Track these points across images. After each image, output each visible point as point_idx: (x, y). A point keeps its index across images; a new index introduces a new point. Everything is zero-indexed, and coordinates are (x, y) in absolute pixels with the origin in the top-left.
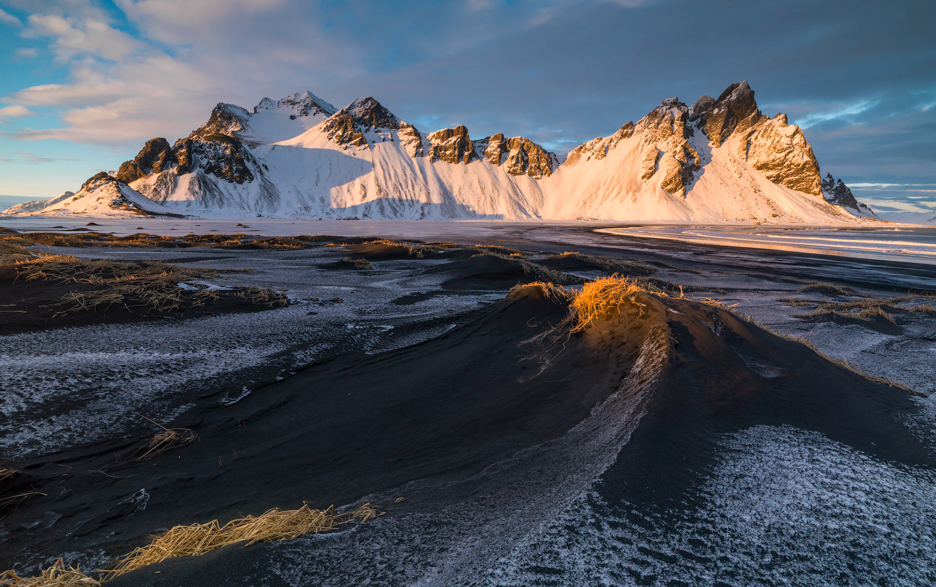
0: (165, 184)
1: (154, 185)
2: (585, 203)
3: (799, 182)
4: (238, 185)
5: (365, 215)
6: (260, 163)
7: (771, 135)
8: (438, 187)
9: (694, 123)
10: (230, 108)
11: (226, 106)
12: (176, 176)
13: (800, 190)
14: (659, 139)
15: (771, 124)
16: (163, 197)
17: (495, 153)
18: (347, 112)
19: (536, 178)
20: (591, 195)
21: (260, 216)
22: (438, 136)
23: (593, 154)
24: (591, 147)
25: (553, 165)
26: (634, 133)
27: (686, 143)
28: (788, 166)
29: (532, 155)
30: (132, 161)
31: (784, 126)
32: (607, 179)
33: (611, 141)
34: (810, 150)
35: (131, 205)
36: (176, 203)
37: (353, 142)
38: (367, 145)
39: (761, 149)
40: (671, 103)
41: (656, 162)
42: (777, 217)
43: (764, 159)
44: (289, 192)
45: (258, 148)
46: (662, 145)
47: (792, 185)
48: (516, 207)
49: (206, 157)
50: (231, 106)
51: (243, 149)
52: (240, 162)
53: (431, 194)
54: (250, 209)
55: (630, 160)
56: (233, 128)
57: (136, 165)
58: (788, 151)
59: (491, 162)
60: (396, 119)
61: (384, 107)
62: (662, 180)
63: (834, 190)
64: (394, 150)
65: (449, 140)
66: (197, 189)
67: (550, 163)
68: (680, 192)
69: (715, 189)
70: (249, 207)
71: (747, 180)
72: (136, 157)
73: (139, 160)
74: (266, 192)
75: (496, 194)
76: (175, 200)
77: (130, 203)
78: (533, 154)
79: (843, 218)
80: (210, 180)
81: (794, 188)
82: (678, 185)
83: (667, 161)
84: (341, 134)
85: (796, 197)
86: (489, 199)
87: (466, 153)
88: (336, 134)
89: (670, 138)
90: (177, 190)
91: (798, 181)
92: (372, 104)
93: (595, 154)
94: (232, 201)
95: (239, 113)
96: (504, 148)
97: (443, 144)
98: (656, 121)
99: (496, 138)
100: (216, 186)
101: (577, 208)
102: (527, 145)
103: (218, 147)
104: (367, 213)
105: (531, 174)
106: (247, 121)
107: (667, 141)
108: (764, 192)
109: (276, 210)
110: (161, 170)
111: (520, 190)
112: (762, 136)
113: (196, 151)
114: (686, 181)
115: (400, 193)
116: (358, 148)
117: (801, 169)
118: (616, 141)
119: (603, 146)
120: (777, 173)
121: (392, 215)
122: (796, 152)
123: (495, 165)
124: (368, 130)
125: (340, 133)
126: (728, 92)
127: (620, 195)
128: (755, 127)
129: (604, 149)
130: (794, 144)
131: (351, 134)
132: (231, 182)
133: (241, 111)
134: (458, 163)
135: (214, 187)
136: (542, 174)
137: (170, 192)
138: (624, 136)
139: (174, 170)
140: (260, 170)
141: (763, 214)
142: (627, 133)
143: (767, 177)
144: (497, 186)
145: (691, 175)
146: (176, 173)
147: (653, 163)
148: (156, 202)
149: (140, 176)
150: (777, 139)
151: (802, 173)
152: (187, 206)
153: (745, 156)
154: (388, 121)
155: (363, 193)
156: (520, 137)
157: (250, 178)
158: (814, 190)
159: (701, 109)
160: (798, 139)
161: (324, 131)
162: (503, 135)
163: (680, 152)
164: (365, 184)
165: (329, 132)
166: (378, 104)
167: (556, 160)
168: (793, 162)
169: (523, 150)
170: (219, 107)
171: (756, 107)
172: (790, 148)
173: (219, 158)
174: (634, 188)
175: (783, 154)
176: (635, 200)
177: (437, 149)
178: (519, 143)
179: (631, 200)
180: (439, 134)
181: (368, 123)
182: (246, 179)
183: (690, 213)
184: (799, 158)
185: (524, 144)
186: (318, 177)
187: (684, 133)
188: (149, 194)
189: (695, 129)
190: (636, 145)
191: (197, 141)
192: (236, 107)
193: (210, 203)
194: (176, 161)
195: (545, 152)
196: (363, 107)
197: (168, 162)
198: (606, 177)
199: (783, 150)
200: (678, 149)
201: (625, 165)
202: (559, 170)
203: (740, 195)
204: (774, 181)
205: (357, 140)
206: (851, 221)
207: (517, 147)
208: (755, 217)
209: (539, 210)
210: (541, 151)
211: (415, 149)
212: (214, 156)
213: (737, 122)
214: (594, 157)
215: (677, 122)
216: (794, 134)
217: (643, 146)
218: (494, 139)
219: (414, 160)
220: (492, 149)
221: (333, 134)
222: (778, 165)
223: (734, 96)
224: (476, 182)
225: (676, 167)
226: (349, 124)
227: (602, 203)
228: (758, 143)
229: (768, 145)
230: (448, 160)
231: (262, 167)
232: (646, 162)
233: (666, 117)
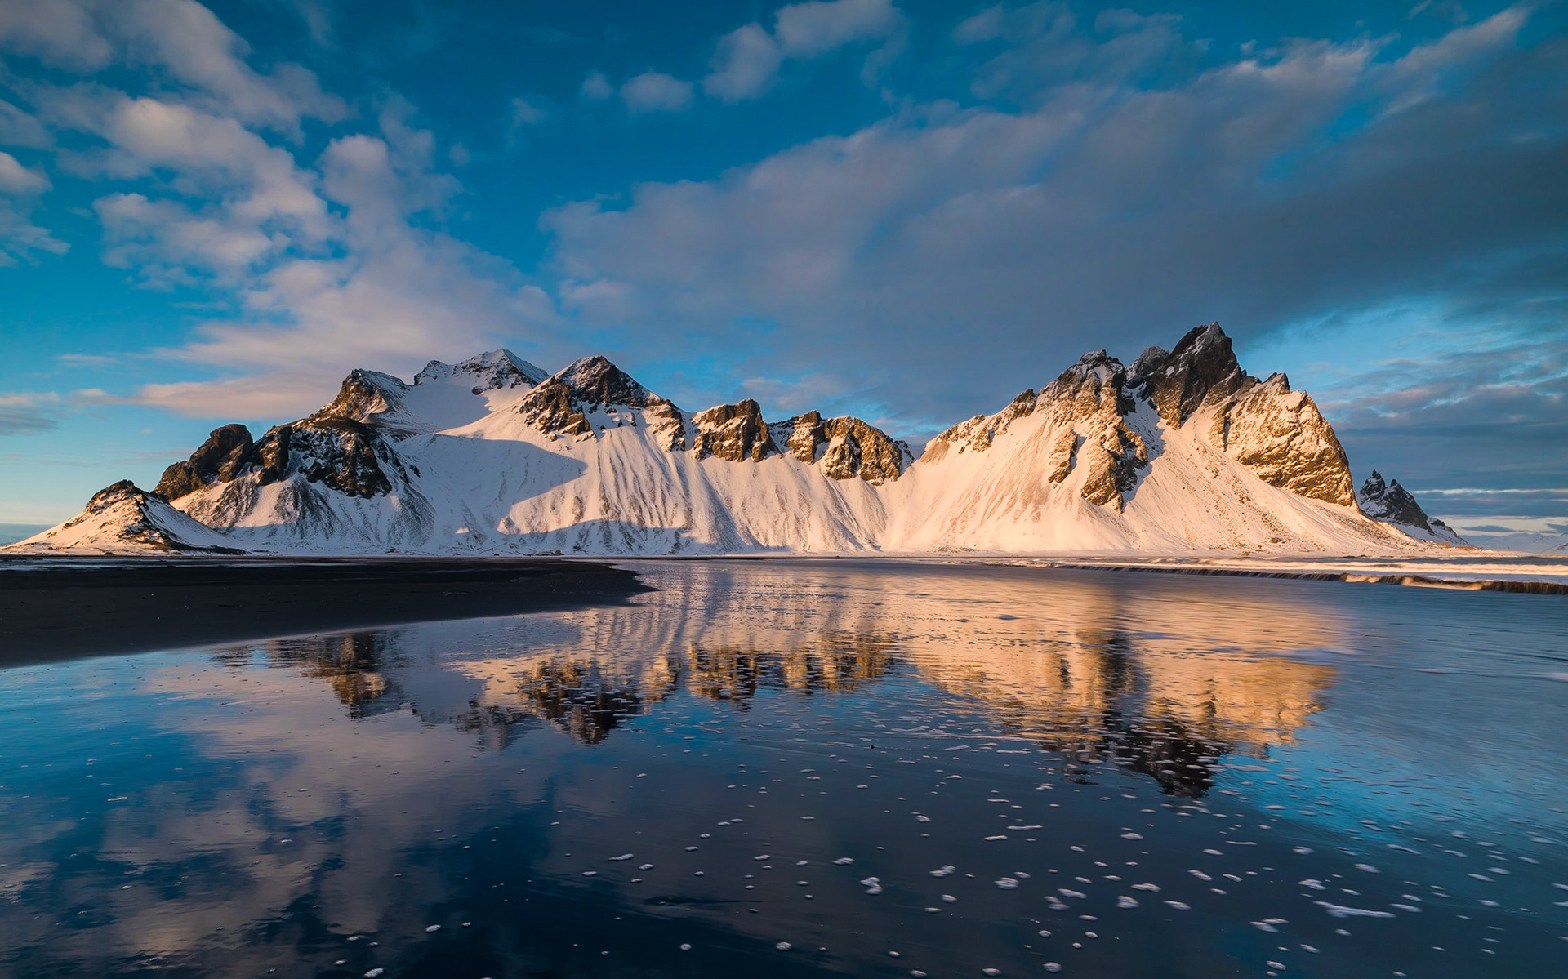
0: (237, 500)
1: (218, 501)
2: (954, 523)
3: (1316, 484)
4: (364, 501)
5: (578, 550)
6: (406, 463)
7: (1264, 407)
8: (706, 500)
9: (1136, 390)
10: (372, 377)
11: (365, 374)
12: (257, 486)
13: (1318, 497)
14: (1077, 417)
15: (1262, 390)
16: (229, 521)
17: (805, 443)
18: (560, 381)
19: (873, 484)
20: (964, 510)
22: (710, 417)
23: (970, 443)
24: (965, 431)
25: (903, 461)
26: (1037, 408)
27: (1122, 422)
28: (1295, 458)
29: (867, 446)
30: (185, 462)
31: (1284, 394)
32: (992, 483)
33: (999, 421)
34: (1330, 430)
35: (157, 534)
36: (251, 531)
37: (567, 428)
38: (590, 433)
39: (1248, 431)
40: (1095, 359)
41: (1072, 455)
42: (1280, 543)
43: (1253, 447)
44: (452, 511)
45: (408, 440)
46: (1082, 427)
47: (1303, 488)
48: (838, 532)
49: (312, 455)
50: (376, 374)
51: (378, 441)
52: (371, 461)
53: (693, 512)
54: (379, 539)
55: (1029, 451)
56: (373, 409)
57: (191, 469)
58: (1293, 432)
59: (800, 458)
60: (643, 391)
61: (624, 372)
62: (1082, 484)
63: (1385, 498)
64: (637, 441)
65: (728, 422)
66: (290, 507)
67: (897, 457)
68: (1113, 503)
69: (1174, 498)
70: (377, 537)
71: (1228, 482)
72: (192, 456)
73: (196, 461)
74: (409, 511)
75: (806, 510)
76: (250, 525)
77: (158, 530)
78: (869, 443)
79: (1393, 543)
80: (316, 492)
81: (1308, 495)
82: (1109, 491)
83: (1090, 452)
84: (548, 416)
85: (1312, 508)
86: (792, 519)
87: (757, 445)
88: (541, 416)
89: (1095, 416)
90: (255, 509)
91: (1313, 483)
92: (603, 367)
93: (973, 443)
94: (349, 526)
95: (386, 384)
96: (821, 435)
97: (719, 430)
98: (1071, 388)
99: (807, 418)
100: (324, 502)
101: (940, 531)
102: (859, 430)
103: (334, 439)
104: (581, 545)
105: (865, 477)
106: (398, 397)
107: (1090, 420)
108: (1258, 501)
109: (424, 541)
110: (233, 477)
111: (846, 503)
112: (1249, 410)
113: (296, 445)
114: (1124, 485)
115: (641, 511)
116: (575, 438)
117: (1316, 463)
118: (1006, 422)
119: (985, 430)
120: (1276, 470)
121: (624, 548)
122: (1306, 434)
123: (805, 463)
124: (594, 409)
125: (547, 413)
126: (1189, 340)
127: (1014, 509)
128: (1236, 395)
129: (987, 434)
130: (1301, 422)
131: (565, 415)
132: (352, 494)
133: (391, 381)
134: (743, 459)
135: (320, 503)
136: (884, 477)
137: (242, 513)
138: (1019, 413)
139: (255, 477)
140: (405, 475)
141: (1255, 536)
142: (1024, 409)
143: (1260, 476)
144: (808, 498)
145: (1132, 474)
146: (258, 481)
147: (1067, 456)
148: (216, 530)
149: (197, 487)
150: (1274, 414)
151: (1319, 469)
152: (269, 536)
153: (1221, 443)
154: (629, 394)
155: (578, 511)
156: (846, 417)
157: (386, 489)
158: (1342, 497)
159: (1148, 369)
160: (1307, 413)
162: (818, 414)
163: (1111, 438)
164: (582, 493)
165: (530, 413)
166: (613, 367)
167: (909, 453)
168: (1302, 450)
169: (852, 438)
170: (355, 375)
171: (1235, 363)
172: (1296, 429)
173: (335, 457)
174: (1036, 498)
175: (1285, 438)
176: (1037, 518)
177: (708, 437)
178: (845, 426)
179: (1031, 518)
180: (711, 413)
181: (595, 399)
182: (379, 491)
183: (1130, 538)
184: (1312, 444)
185: (853, 428)
186: (503, 487)
187: (1116, 406)
188: (206, 518)
189: (1138, 400)
190: (1039, 427)
191: (300, 430)
192: (384, 375)
193: (310, 530)
194: (260, 461)
195: (889, 440)
196: (587, 372)
197: (247, 463)
198: (989, 482)
199: (1283, 432)
200: (1109, 432)
201: (1022, 459)
202: (913, 469)
203: (1217, 506)
204: (1272, 483)
205: (575, 424)
206: (1408, 547)
207: (842, 433)
208: (1243, 542)
209: (878, 536)
210: (881, 440)
211: (671, 438)
212: (327, 453)
213: (1206, 388)
214: (971, 446)
215: (1106, 388)
216: (1301, 406)
217: (1051, 428)
218: (804, 421)
219: (669, 456)
220: (801, 437)
221: (535, 415)
222: (1278, 456)
223: (1198, 348)
224: (771, 491)
225: (1104, 462)
227: (982, 523)
228: (1242, 422)
229: (1259, 424)
230: (727, 455)
231: (408, 470)
232: (1056, 455)
233: (1087, 382)
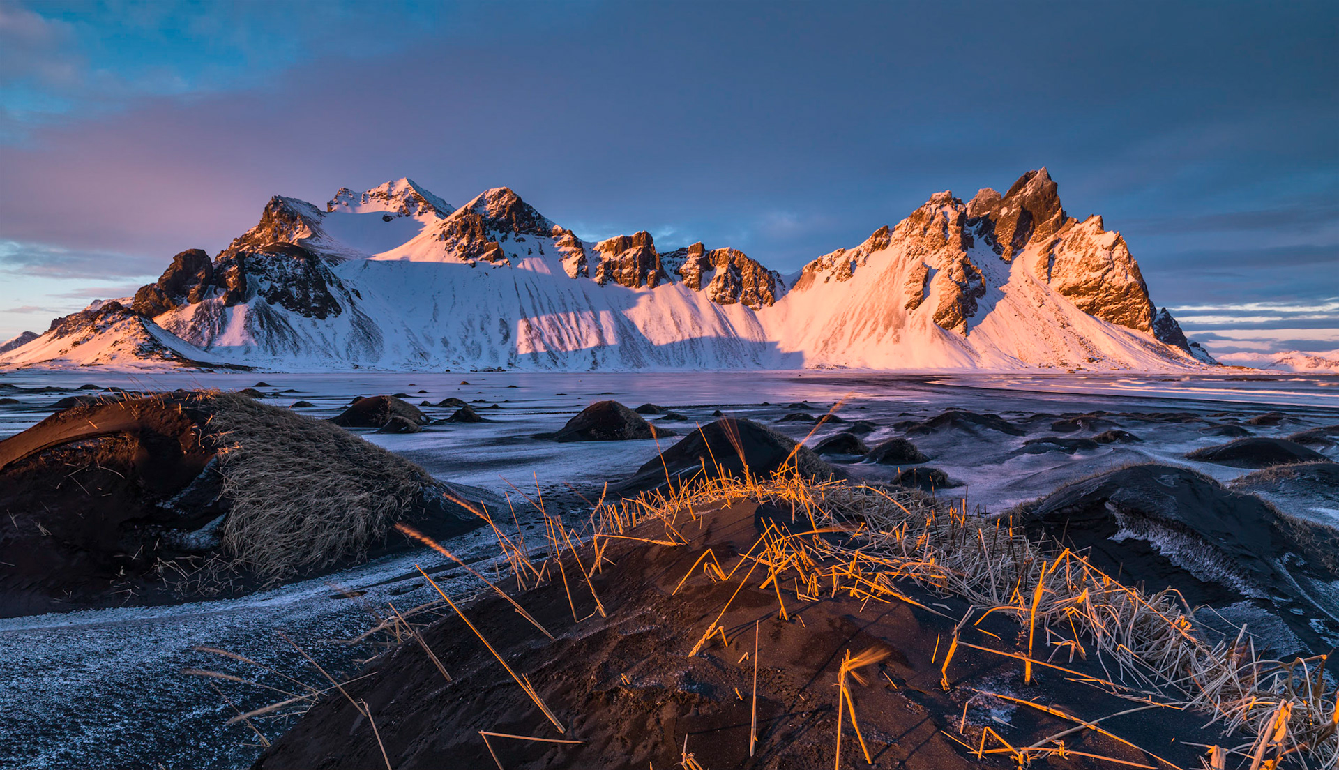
0: (208, 320)
1: (192, 321)
2: (826, 344)
3: (1122, 313)
4: (318, 321)
5: (510, 365)
6: (349, 287)
7: (1082, 246)
8: (613, 322)
9: (974, 228)
10: (291, 204)
11: (285, 200)
12: (224, 307)
13: (1123, 323)
14: (927, 251)
15: (1081, 230)
16: (206, 339)
17: (692, 271)
18: (472, 211)
19: (753, 309)
20: (833, 332)
21: (357, 367)
22: (609, 247)
23: (833, 273)
24: (830, 263)
25: (777, 289)
26: (892, 243)
27: (966, 257)
28: (1107, 290)
29: (747, 273)
30: (153, 284)
31: (1099, 234)
32: (855, 310)
33: (859, 254)
34: (1136, 266)
35: (168, 352)
36: (229, 349)
37: (484, 256)
38: (505, 261)
39: (1069, 266)
40: (943, 199)
41: (925, 285)
42: (1095, 363)
43: (1072, 280)
44: (396, 331)
45: (342, 265)
46: (932, 261)
47: (1111, 317)
48: (727, 351)
49: (267, 279)
50: (293, 200)
51: (321, 266)
52: (320, 285)
53: (605, 332)
54: (339, 356)
55: (887, 282)
56: (300, 234)
57: (161, 291)
58: (1106, 268)
59: (689, 286)
60: (546, 222)
61: (527, 203)
62: (934, 310)
64: (546, 268)
65: (626, 252)
66: (257, 326)
67: (771, 287)
68: (958, 329)
69: (1008, 323)
70: (337, 354)
71: (1051, 310)
72: (160, 279)
73: (164, 284)
74: (361, 331)
76: (226, 343)
77: (165, 349)
80: (276, 313)
81: (1115, 321)
82: (956, 317)
83: (939, 283)
84: (466, 244)
85: (1118, 334)
86: (687, 339)
87: (652, 273)
88: (459, 244)
89: (943, 251)
90: (227, 330)
91: (1119, 311)
92: (511, 199)
93: (836, 274)
94: (311, 344)
95: (305, 211)
96: (707, 263)
97: (618, 259)
98: (922, 225)
99: (694, 249)
100: (285, 322)
101: (814, 350)
102: (739, 260)
103: (285, 264)
104: (513, 362)
105: (745, 303)
106: (318, 223)
107: (938, 255)
108: (1075, 327)
109: (378, 358)
110: (200, 299)
111: (731, 326)
112: (1069, 247)
113: (251, 269)
114: (967, 312)
115: (559, 331)
116: (493, 265)
117: (1125, 293)
118: (865, 255)
119: (847, 262)
120: (1091, 300)
121: (550, 365)
122: (1118, 270)
123: (693, 289)
124: (505, 238)
125: (464, 241)
126: (1021, 184)
127: (877, 332)
128: (1058, 234)
129: (849, 266)
130: (1113, 258)
131: (482, 243)
132: (308, 316)
133: (307, 208)
134: (641, 286)
135: (282, 323)
136: (761, 303)
137: (217, 332)
138: (876, 247)
140: (350, 298)
141: (1075, 358)
142: (880, 243)
143: (1078, 306)
144: (699, 320)
145: (974, 303)
146: (224, 302)
147: (921, 287)
148: (197, 346)
149: (167, 308)
150: (1091, 251)
151: (1125, 300)
152: (245, 353)
153: (1046, 276)
154: (534, 225)
155: (504, 331)
156: (728, 248)
157: (336, 311)
158: (1142, 323)
159: (982, 209)
160: (1119, 251)
161: (440, 239)
162: (703, 246)
163: (957, 270)
164: (506, 318)
165: (448, 241)
166: (519, 199)
167: (781, 282)
168: (1113, 284)
169: (734, 268)
170: (276, 202)
171: (1059, 205)
172: (1110, 263)
173: (288, 280)
174: (896, 323)
175: (1100, 273)
176: (897, 340)
177: (609, 265)
178: (726, 256)
179: (892, 340)
180: (610, 243)
181: (504, 228)
182: (330, 312)
183: (975, 359)
184: (1121, 278)
185: (734, 259)
186: (436, 309)
187: (962, 243)
188: (185, 334)
189: (976, 237)
190: (894, 261)
191: (251, 255)
192: (300, 202)
193: (279, 348)
195: (764, 270)
196: (496, 202)
197: (210, 286)
198: (853, 309)
199: (1099, 267)
200: (955, 266)
201: (881, 288)
202: (786, 298)
203: (1043, 331)
204: (1087, 312)
205: (491, 252)
206: (1193, 366)
207: (724, 263)
208: (1065, 362)
209: (761, 355)
210: (759, 269)
211: (576, 266)
212: (281, 277)
213: (1034, 227)
214: (834, 277)
215: (952, 227)
216: (1115, 244)
217: (904, 261)
218: (691, 252)
219: (577, 284)
220: (689, 266)
221: (453, 243)
222: (1093, 288)
223: (1029, 190)
224: (667, 315)
225: (953, 292)
226: (478, 229)
227: (850, 344)
228: (1063, 258)
229: (1078, 260)
230: (626, 281)
231: (351, 293)
232: (911, 285)
233: (936, 220)
